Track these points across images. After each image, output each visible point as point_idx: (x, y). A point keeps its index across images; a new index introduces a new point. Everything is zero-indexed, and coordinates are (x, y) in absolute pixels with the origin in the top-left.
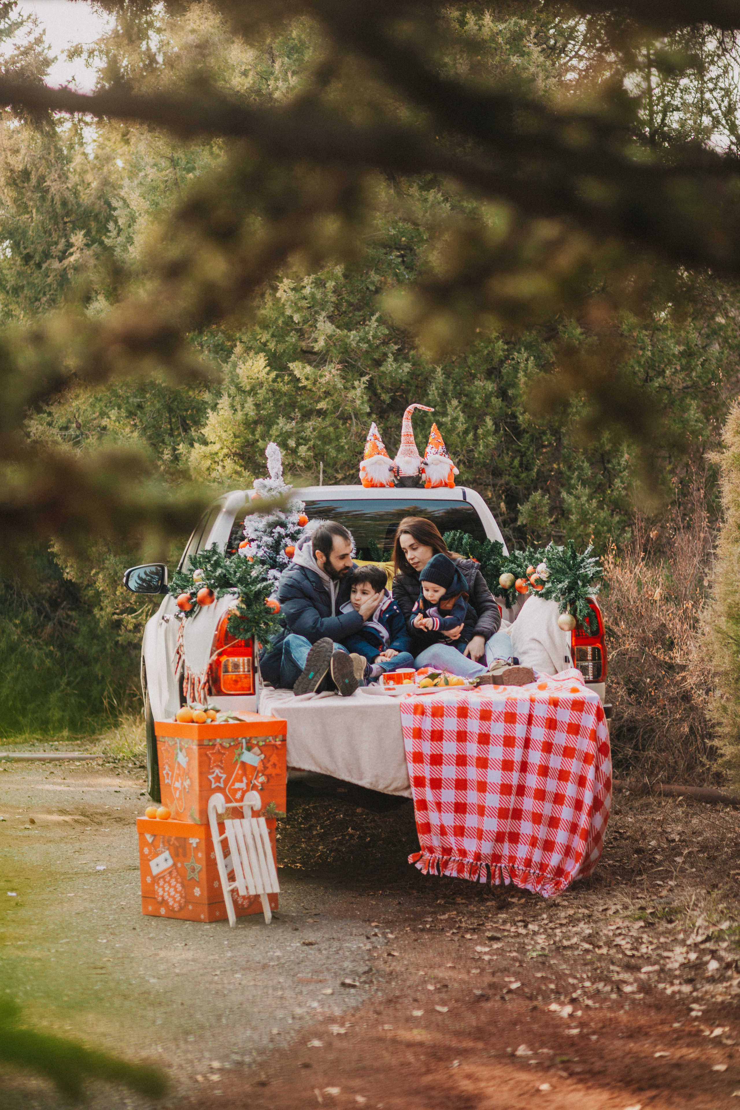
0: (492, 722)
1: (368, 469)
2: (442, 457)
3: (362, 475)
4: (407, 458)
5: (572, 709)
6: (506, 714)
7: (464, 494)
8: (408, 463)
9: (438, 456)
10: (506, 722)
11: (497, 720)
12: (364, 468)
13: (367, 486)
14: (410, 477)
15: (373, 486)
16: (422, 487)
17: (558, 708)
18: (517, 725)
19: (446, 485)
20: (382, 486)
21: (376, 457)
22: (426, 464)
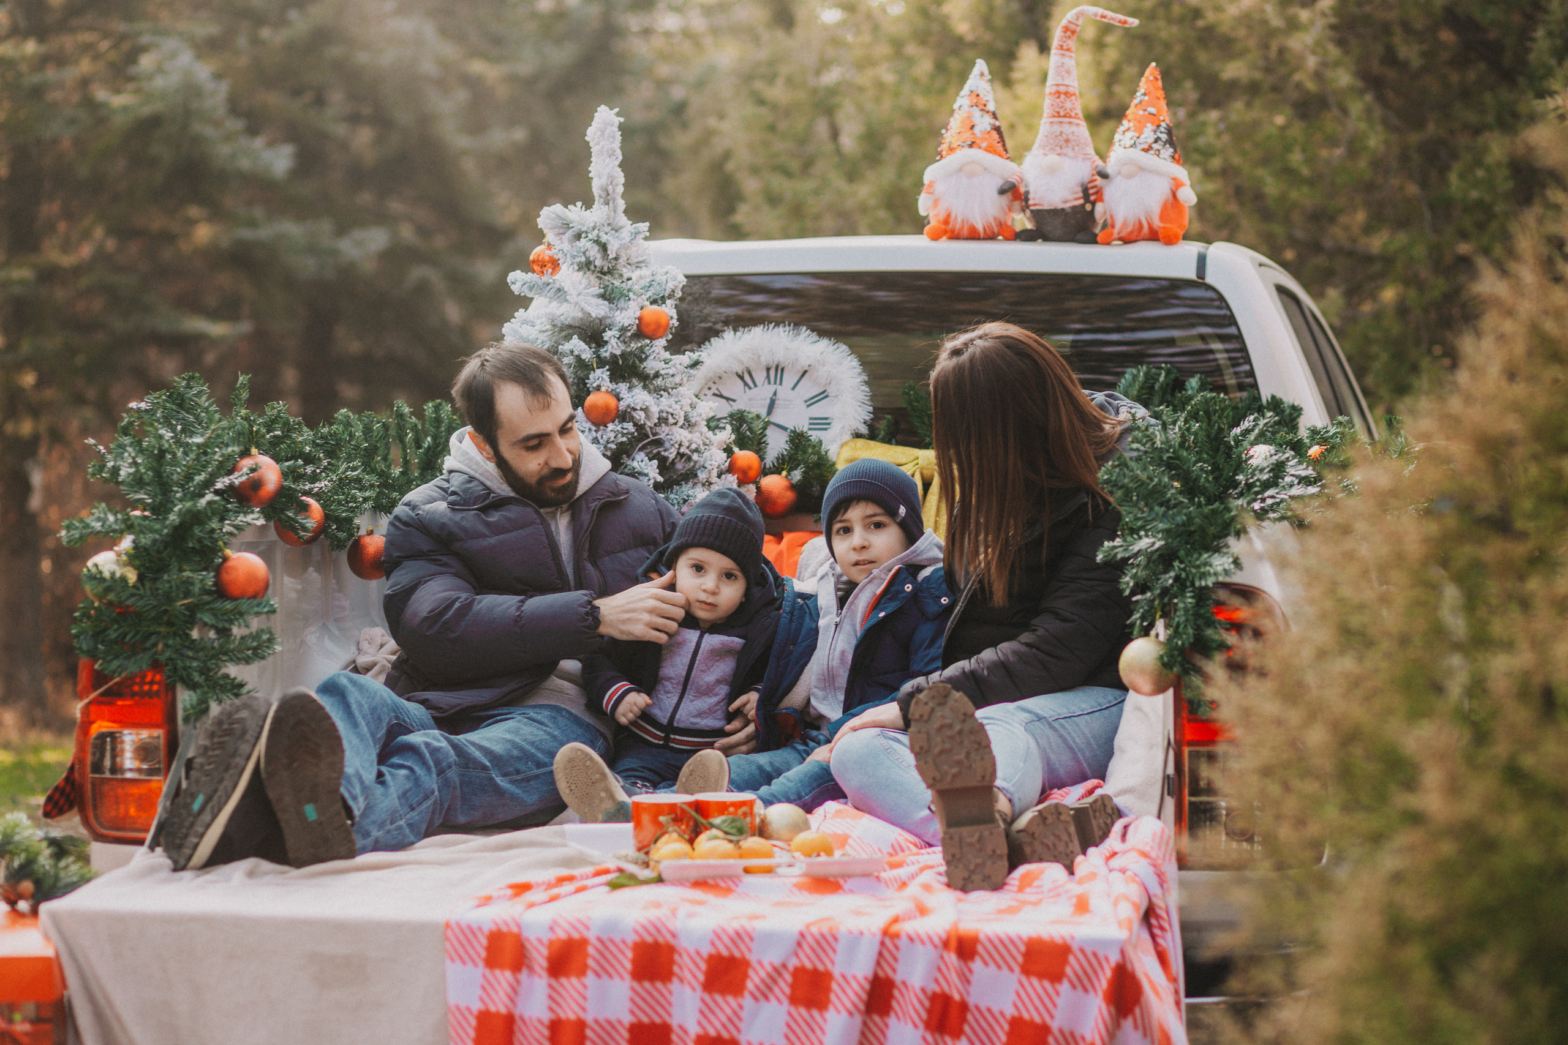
0: (747, 1001)
1: (939, 188)
2: (1149, 159)
3: (924, 205)
4: (1053, 158)
5: (1026, 970)
6: (799, 973)
7: (1202, 260)
8: (1052, 171)
9: (1137, 154)
10: (794, 1000)
11: (764, 994)
12: (931, 184)
13: (935, 237)
14: (1055, 212)
15: (955, 236)
16: (1093, 240)
17: (977, 965)
18: (831, 1014)
19: (1154, 236)
20: (973, 235)
21: (964, 154)
22: (1104, 176)
